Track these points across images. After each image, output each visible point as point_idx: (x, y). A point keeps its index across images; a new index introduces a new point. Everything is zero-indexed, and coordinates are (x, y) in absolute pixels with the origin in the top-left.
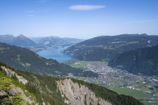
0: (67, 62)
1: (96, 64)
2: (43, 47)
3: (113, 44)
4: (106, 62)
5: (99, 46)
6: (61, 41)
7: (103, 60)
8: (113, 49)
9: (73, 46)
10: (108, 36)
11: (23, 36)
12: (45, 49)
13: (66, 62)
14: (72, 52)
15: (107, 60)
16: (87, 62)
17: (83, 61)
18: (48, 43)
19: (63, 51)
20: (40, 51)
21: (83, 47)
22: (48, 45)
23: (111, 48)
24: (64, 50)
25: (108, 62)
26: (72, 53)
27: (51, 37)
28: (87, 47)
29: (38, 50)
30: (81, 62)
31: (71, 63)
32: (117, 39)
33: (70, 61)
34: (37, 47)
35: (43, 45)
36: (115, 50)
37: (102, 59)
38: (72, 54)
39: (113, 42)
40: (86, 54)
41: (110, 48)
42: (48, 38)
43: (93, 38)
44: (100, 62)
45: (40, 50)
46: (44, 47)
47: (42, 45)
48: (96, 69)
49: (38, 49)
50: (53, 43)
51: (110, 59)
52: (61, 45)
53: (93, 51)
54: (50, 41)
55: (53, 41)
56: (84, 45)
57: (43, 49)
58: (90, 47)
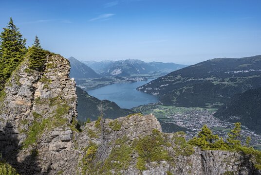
0: (141, 107)
1: (193, 113)
2: (108, 80)
3: (236, 75)
4: (214, 109)
5: (208, 79)
6: (144, 69)
7: (208, 105)
8: (231, 83)
9: (160, 79)
10: (229, 59)
11: (75, 59)
12: (111, 84)
13: (139, 106)
14: (157, 89)
15: (215, 106)
16: (177, 108)
17: (171, 107)
18: (118, 72)
19: (141, 87)
20: (101, 87)
21: (177, 80)
22: (117, 77)
23: (228, 82)
24: (144, 86)
25: (217, 109)
26: (156, 91)
27: (126, 61)
28: (184, 80)
29: (99, 85)
30: (166, 107)
31: (147, 109)
32: (245, 65)
33: (147, 106)
34: (98, 80)
35: (110, 75)
36: (236, 86)
37: (206, 104)
38: (156, 94)
39: (236, 70)
40: (178, 93)
41: (226, 82)
42: (120, 63)
43: (200, 63)
44: (201, 109)
45: (101, 85)
46: (111, 80)
47: (107, 77)
48: (189, 120)
49: (98, 83)
50: (129, 72)
51: (223, 104)
52: (142, 77)
53: (191, 88)
54: (122, 69)
55: (128, 68)
56: (179, 77)
57: (108, 83)
58: (190, 80)
